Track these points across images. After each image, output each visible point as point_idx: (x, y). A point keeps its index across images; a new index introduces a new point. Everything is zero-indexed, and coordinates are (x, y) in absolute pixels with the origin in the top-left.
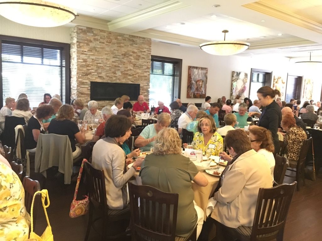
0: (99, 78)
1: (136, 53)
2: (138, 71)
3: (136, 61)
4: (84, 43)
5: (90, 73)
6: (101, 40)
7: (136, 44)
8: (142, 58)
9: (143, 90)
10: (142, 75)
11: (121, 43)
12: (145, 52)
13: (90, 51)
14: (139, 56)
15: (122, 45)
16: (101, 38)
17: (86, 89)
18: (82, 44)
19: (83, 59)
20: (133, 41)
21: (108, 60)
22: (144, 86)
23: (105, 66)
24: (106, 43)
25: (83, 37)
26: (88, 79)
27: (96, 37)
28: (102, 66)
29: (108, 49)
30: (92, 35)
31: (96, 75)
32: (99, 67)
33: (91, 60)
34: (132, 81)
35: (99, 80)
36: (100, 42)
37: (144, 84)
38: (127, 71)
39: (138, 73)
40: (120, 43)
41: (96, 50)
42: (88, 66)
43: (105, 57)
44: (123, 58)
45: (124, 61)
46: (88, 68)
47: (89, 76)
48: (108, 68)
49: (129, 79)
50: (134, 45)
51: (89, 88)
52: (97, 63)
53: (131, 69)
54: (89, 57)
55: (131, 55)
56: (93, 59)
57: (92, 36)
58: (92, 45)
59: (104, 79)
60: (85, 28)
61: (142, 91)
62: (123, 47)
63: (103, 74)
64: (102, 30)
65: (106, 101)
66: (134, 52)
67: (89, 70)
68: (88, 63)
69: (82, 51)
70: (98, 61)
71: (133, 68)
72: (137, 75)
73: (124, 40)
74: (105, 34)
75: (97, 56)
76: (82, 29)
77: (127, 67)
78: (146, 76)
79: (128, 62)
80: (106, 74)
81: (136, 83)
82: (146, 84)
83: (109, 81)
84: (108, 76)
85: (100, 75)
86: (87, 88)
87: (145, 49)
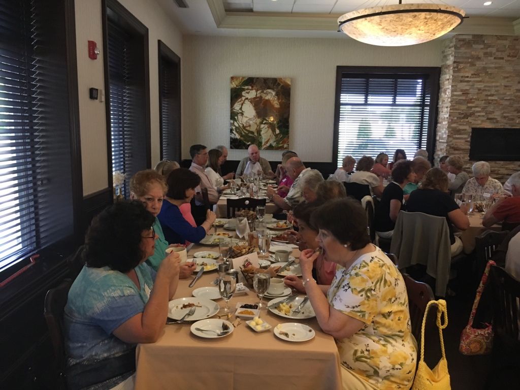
0: (488, 121)
4: (466, 63)
5: (472, 114)
6: (499, 54)
13: (476, 75)
16: (498, 51)
17: (463, 141)
18: (461, 66)
19: (462, 91)
21: (508, 88)
23: (502, 99)
24: (506, 58)
25: (465, 53)
26: (469, 123)
27: (489, 50)
28: (496, 100)
29: (509, 68)
30: (482, 46)
31: (483, 116)
32: (489, 102)
33: (477, 91)
35: (488, 125)
36: (495, 58)
41: (487, 73)
42: (470, 101)
43: (504, 82)
46: (469, 105)
47: (470, 119)
48: (507, 103)
51: (469, 139)
52: (487, 95)
54: (473, 85)
56: (479, 90)
57: (482, 49)
58: (479, 64)
59: (497, 122)
60: (470, 37)
63: (497, 115)
64: (501, 36)
65: (498, 162)
67: (471, 107)
68: (470, 96)
69: (462, 77)
70: (489, 91)
74: (507, 43)
75: (488, 82)
76: (463, 40)
80: (503, 113)
83: (508, 127)
84: (505, 117)
85: (490, 116)
86: (465, 138)
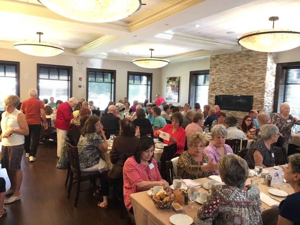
0: (221, 92)
1: (251, 66)
2: (253, 83)
3: (251, 73)
5: (216, 88)
6: (225, 62)
7: (252, 57)
8: (257, 69)
9: (256, 102)
10: (256, 86)
11: (239, 60)
12: (260, 62)
13: (217, 72)
14: (254, 68)
15: (239, 61)
16: (224, 60)
17: (213, 100)
18: (212, 68)
19: (212, 79)
20: (249, 55)
21: (227, 77)
22: (258, 97)
23: (225, 82)
24: (227, 63)
25: (213, 63)
26: (215, 93)
27: (221, 61)
28: (223, 82)
29: (228, 68)
30: (219, 60)
31: (219, 90)
32: (220, 83)
33: (217, 79)
34: (246, 93)
35: (221, 94)
36: (223, 64)
37: (259, 96)
38: (242, 84)
39: (251, 85)
40: (238, 60)
41: (220, 71)
42: (214, 83)
43: (226, 74)
44: (239, 73)
45: (240, 75)
47: (215, 91)
48: (227, 83)
49: (243, 91)
50: (250, 59)
51: (215, 100)
52: (220, 81)
53: (245, 82)
54: (216, 76)
55: (246, 69)
56: (218, 78)
57: (219, 61)
58: (218, 67)
59: (224, 92)
60: (215, 56)
61: (256, 103)
62: (240, 63)
63: (224, 89)
64: (225, 54)
65: (225, 110)
66: (249, 66)
67: (215, 86)
68: (215, 81)
69: (212, 73)
70: (221, 78)
71: (248, 81)
72: (251, 88)
73: (241, 57)
74: (227, 57)
75: (221, 74)
76: (213, 58)
77: (242, 81)
78: (261, 87)
79: (243, 75)
80: (226, 88)
81: (249, 95)
82: (261, 96)
83: (228, 94)
84: (226, 90)
85: (222, 90)
86: (213, 99)
87: (260, 60)
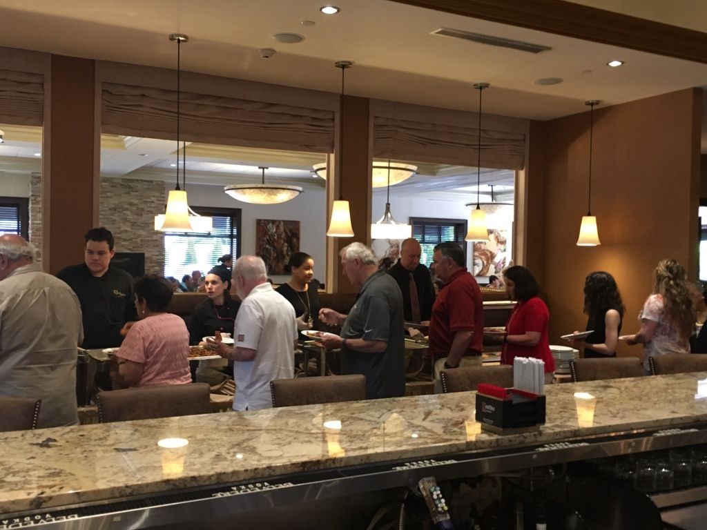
1: (135, 205)
2: (141, 232)
3: (136, 217)
7: (136, 192)
8: (148, 211)
9: (151, 263)
10: (149, 239)
11: (108, 192)
12: (153, 202)
14: (142, 210)
15: (109, 194)
18: (39, 199)
20: (130, 187)
22: (152, 255)
34: (129, 249)
37: (153, 254)
38: (121, 232)
39: (140, 236)
40: (106, 192)
44: (112, 215)
45: (114, 218)
49: (123, 246)
50: (132, 193)
53: (126, 231)
55: (127, 209)
61: (150, 265)
62: (111, 197)
66: (131, 204)
71: (132, 229)
72: (138, 240)
73: (112, 186)
76: (39, 178)
77: (120, 228)
78: (157, 240)
79: (121, 219)
81: (138, 252)
82: (158, 254)
87: (153, 198)
